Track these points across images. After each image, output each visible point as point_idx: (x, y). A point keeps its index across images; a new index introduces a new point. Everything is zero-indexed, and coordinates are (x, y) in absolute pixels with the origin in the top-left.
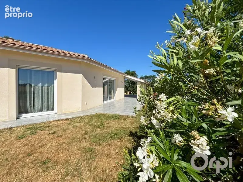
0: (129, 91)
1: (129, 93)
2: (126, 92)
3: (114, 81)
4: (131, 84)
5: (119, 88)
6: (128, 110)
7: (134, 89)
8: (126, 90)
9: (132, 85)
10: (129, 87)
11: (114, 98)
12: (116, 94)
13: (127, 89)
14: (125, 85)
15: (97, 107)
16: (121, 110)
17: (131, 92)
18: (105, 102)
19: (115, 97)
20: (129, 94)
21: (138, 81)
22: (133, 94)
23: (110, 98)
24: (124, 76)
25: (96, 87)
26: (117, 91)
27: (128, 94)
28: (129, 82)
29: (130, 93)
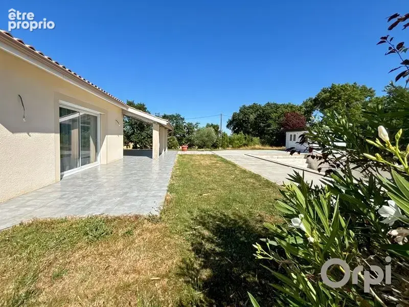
0: (132, 142)
1: (131, 146)
2: (126, 144)
3: (96, 118)
4: (137, 128)
5: (109, 136)
6: (135, 194)
7: (143, 139)
8: (126, 140)
9: (139, 132)
10: (133, 134)
11: (96, 160)
12: (103, 150)
13: (128, 138)
14: (124, 131)
15: (35, 191)
16: (115, 196)
17: (136, 145)
18: (67, 173)
19: (98, 158)
20: (133, 148)
21: (155, 122)
22: (141, 148)
23: (86, 160)
24: (123, 110)
25: (28, 131)
26: (105, 143)
27: (131, 148)
28: (131, 125)
29: (135, 147)
